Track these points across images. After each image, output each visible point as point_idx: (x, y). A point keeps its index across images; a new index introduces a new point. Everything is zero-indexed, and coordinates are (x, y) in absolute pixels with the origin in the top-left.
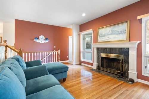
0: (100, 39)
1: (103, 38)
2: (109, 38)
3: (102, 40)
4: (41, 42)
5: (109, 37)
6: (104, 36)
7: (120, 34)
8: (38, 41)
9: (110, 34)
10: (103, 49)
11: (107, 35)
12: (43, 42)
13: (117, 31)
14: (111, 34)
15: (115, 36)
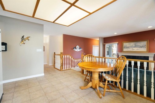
0: (125, 50)
1: (128, 49)
4: (77, 51)
5: (132, 49)
7: (141, 47)
8: (76, 50)
9: (133, 47)
11: (131, 47)
12: (78, 51)
13: (139, 45)
15: (138, 48)
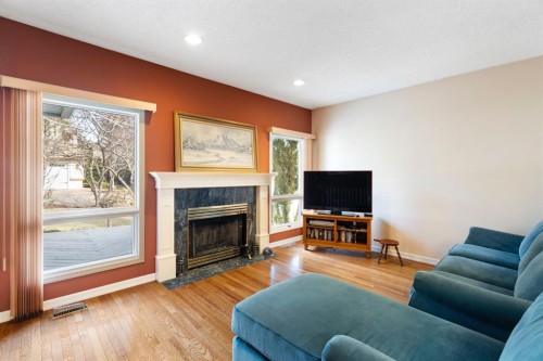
0: (188, 157)
1: (201, 153)
2: (217, 159)
3: (197, 160)
5: (217, 155)
6: (200, 147)
9: (218, 147)
10: (195, 193)
13: (235, 142)
14: (224, 148)
15: (233, 154)
